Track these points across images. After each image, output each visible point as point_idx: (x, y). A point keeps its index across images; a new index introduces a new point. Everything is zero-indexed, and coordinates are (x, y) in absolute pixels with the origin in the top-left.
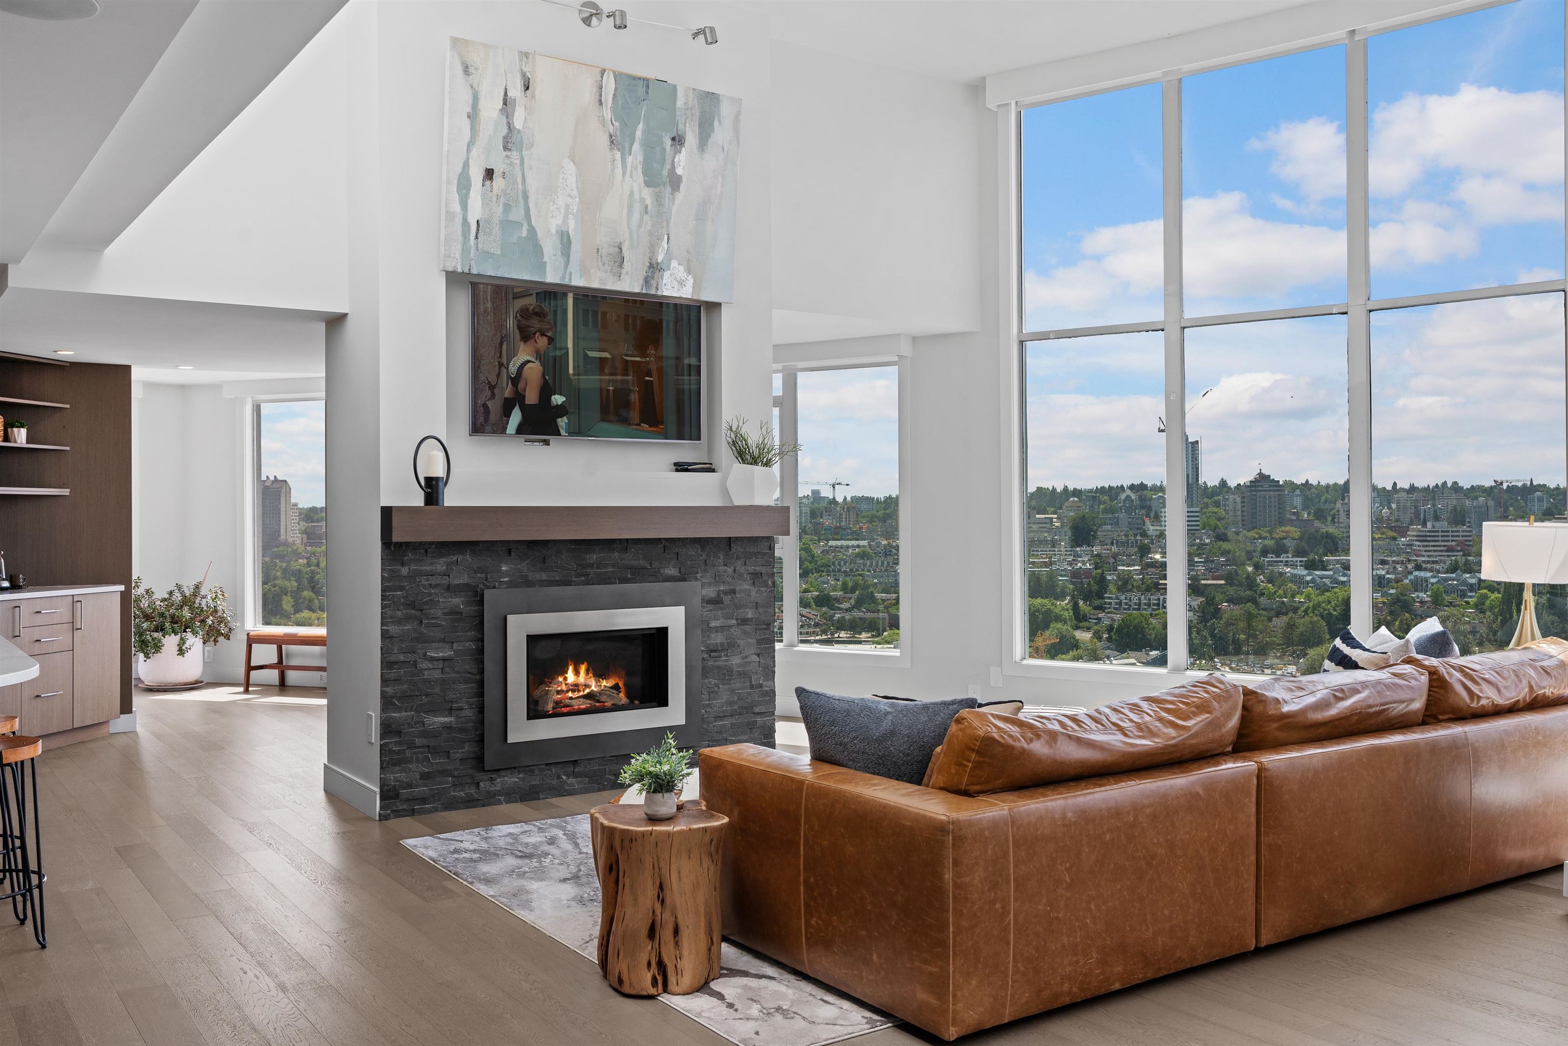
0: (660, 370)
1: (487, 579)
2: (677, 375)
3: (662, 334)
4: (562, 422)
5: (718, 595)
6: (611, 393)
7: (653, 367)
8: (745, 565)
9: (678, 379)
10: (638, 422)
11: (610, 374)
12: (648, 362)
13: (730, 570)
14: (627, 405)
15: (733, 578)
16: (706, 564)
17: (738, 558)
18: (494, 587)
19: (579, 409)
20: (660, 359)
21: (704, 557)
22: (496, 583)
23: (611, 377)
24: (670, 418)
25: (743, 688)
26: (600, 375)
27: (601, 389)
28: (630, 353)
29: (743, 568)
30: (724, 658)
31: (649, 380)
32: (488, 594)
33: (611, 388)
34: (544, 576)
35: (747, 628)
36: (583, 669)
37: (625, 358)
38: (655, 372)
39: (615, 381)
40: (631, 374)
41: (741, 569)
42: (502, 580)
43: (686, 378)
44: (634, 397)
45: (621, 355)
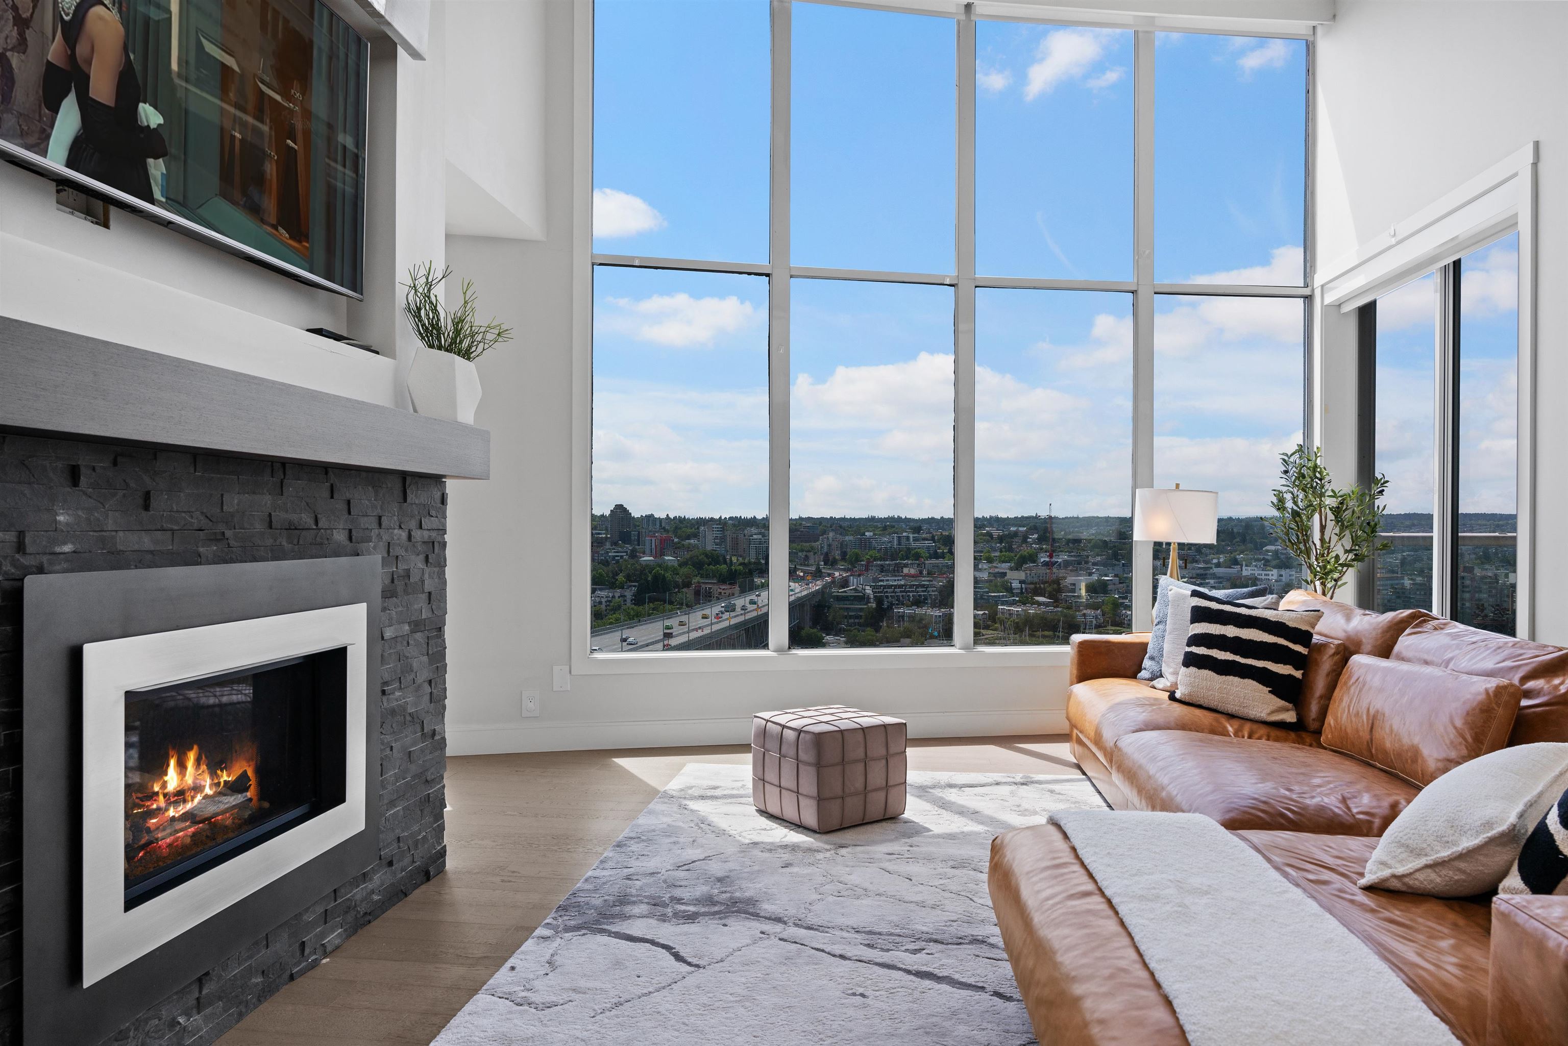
0: (307, 133)
1: (20, 547)
2: (329, 158)
3: (312, 67)
4: (156, 167)
5: (393, 581)
6: (237, 143)
7: (299, 125)
8: (421, 527)
9: (329, 165)
10: (275, 223)
11: (237, 106)
12: (291, 111)
13: (404, 535)
14: (260, 180)
15: (406, 551)
16: (380, 524)
17: (412, 516)
18: (40, 570)
19: (185, 154)
20: (307, 114)
21: (379, 511)
22: (45, 559)
23: (239, 113)
24: (318, 232)
25: (414, 744)
26: (222, 100)
27: (222, 129)
28: (267, 79)
29: (419, 532)
30: (398, 694)
31: (292, 148)
32: (33, 585)
33: (238, 135)
34: (146, 542)
35: (419, 636)
36: (192, 756)
37: (260, 85)
38: (300, 136)
39: (243, 125)
40: (268, 121)
41: (417, 534)
42: (58, 549)
43: (340, 168)
44: (270, 169)
45: (255, 75)
